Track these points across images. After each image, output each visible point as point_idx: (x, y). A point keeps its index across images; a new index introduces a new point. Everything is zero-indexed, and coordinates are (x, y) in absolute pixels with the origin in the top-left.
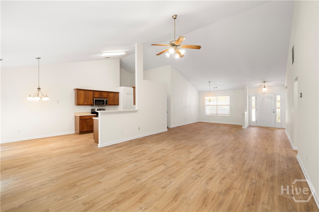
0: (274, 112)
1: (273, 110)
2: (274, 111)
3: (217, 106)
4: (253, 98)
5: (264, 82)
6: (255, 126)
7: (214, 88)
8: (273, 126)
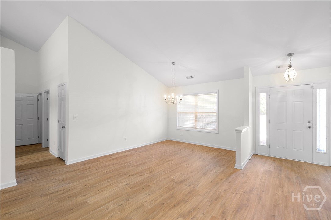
0: (309, 128)
1: (309, 122)
2: (310, 125)
3: (196, 113)
4: (263, 97)
5: (290, 55)
6: (267, 155)
7: (187, 78)
8: (309, 161)
